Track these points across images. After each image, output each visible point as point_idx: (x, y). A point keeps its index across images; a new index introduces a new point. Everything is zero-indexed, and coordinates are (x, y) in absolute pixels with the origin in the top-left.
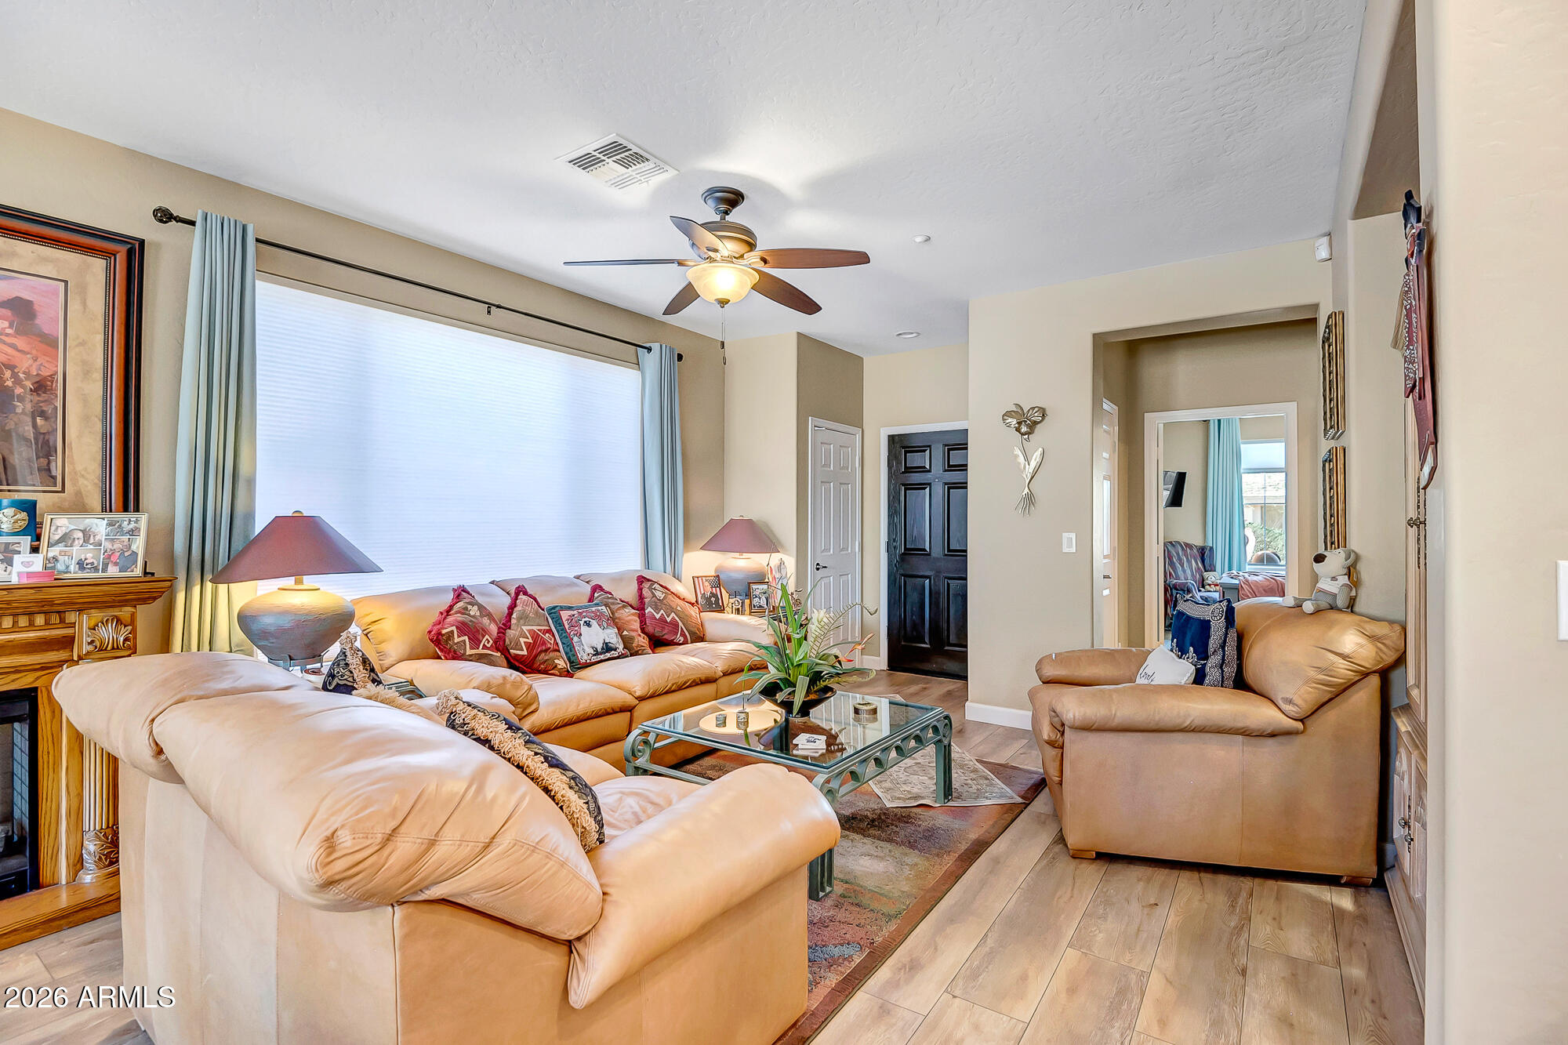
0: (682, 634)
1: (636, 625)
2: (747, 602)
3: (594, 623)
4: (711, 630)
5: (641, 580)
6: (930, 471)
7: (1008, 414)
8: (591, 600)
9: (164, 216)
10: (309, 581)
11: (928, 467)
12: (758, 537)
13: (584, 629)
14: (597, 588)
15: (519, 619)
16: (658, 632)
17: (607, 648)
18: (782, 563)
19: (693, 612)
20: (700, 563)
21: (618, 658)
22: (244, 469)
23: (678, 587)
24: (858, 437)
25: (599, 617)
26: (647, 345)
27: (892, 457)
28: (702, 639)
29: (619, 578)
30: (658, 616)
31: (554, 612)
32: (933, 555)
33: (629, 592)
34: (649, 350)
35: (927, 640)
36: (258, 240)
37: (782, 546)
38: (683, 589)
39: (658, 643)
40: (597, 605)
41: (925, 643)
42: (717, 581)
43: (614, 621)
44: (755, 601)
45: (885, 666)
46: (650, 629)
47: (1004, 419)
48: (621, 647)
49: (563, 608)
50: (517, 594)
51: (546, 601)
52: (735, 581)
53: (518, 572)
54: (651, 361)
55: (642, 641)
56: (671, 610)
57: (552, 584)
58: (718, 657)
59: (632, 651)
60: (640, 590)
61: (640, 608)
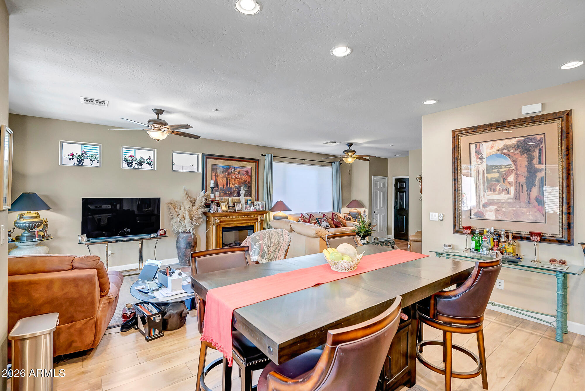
0: (342, 225)
1: (332, 223)
2: (356, 219)
3: (324, 221)
4: (347, 225)
5: (333, 213)
6: (405, 188)
7: (418, 178)
8: (323, 217)
9: (262, 155)
10: (282, 212)
11: (405, 187)
12: (359, 204)
13: (323, 222)
14: (324, 215)
15: (311, 220)
16: (336, 224)
17: (327, 226)
18: (365, 211)
19: (344, 221)
20: (345, 210)
21: (329, 228)
22: (271, 194)
23: (340, 216)
24: (387, 179)
25: (325, 220)
26: (334, 162)
27: (396, 184)
28: (346, 226)
29: (328, 213)
30: (336, 221)
31: (317, 219)
32: (406, 210)
33: (330, 216)
34: (334, 163)
35: (404, 231)
36: (273, 156)
37: (365, 207)
38: (341, 216)
39: (336, 226)
40: (325, 218)
41: (404, 232)
42: (350, 214)
43: (328, 222)
44: (358, 219)
45: (394, 238)
46: (335, 224)
47: (417, 179)
48: (330, 226)
49: (319, 218)
50: (311, 215)
51: (316, 217)
52: (353, 215)
53: (310, 211)
54: (335, 165)
55: (333, 226)
56: (339, 220)
57: (316, 214)
58: (349, 229)
59: (331, 227)
60: (333, 216)
61: (333, 219)
